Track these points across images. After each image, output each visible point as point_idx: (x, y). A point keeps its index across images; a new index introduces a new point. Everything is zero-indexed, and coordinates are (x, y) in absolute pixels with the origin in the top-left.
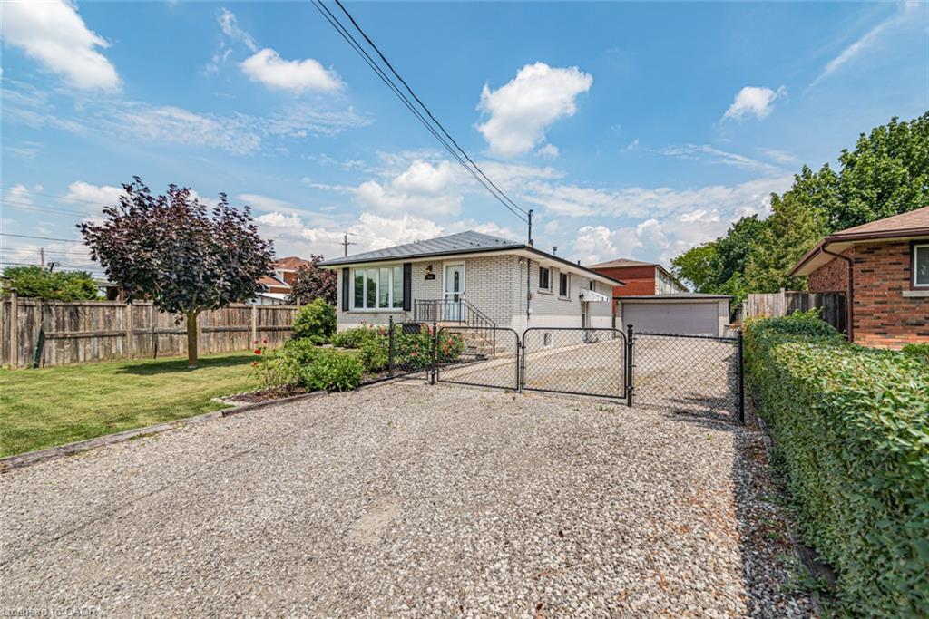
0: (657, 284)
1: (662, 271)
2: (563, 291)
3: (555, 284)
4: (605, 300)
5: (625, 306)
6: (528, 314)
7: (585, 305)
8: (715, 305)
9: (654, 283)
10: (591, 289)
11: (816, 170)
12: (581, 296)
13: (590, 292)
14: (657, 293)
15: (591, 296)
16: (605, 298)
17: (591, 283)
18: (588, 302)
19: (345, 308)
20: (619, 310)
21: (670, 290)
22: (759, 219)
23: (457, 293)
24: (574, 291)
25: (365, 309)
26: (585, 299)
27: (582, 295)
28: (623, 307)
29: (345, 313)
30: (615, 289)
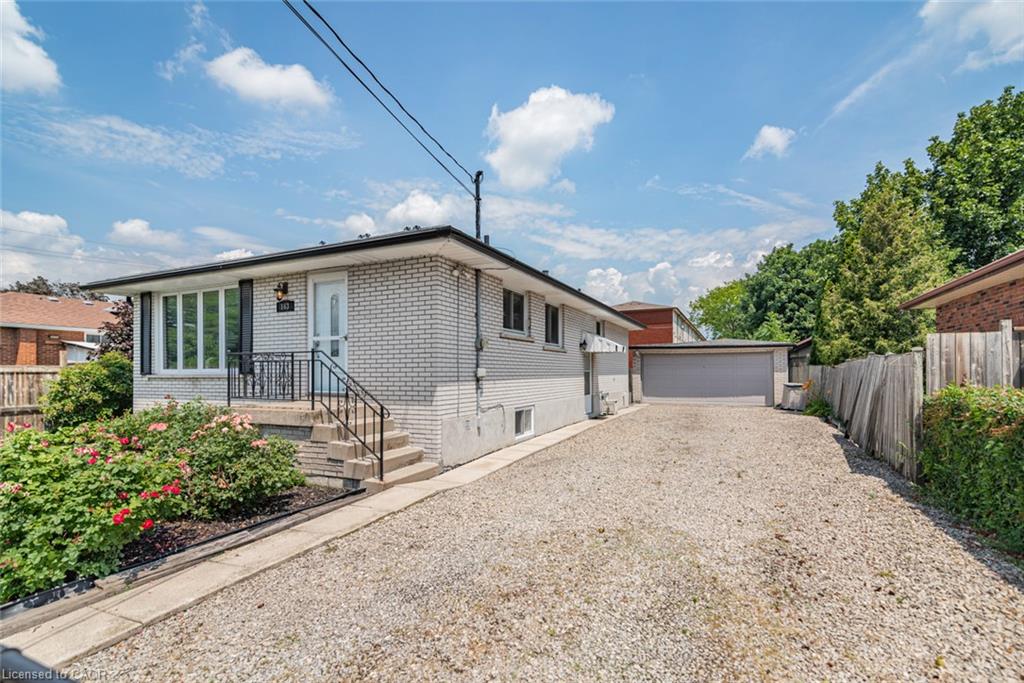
0: (674, 330)
1: (680, 316)
2: (552, 335)
3: (537, 323)
4: (620, 350)
5: (645, 359)
6: (478, 380)
7: (590, 359)
8: (768, 356)
9: (672, 329)
10: (598, 333)
11: (897, 168)
12: (583, 345)
13: (597, 338)
14: (675, 341)
15: (599, 345)
16: (620, 347)
17: (598, 324)
18: (593, 354)
19: (146, 370)
20: (637, 364)
21: (687, 338)
22: (797, 249)
23: (335, 338)
24: (570, 336)
25: (180, 371)
26: (591, 349)
27: (585, 343)
28: (642, 360)
29: (146, 378)
30: (632, 334)
